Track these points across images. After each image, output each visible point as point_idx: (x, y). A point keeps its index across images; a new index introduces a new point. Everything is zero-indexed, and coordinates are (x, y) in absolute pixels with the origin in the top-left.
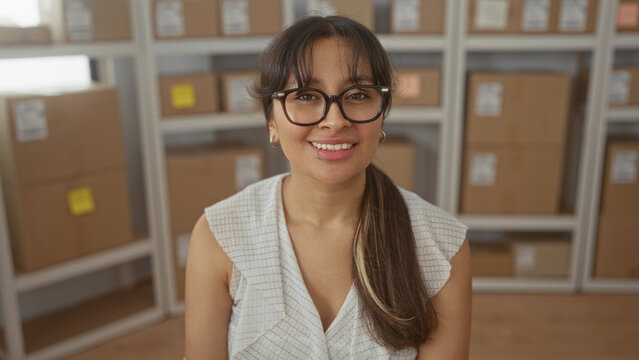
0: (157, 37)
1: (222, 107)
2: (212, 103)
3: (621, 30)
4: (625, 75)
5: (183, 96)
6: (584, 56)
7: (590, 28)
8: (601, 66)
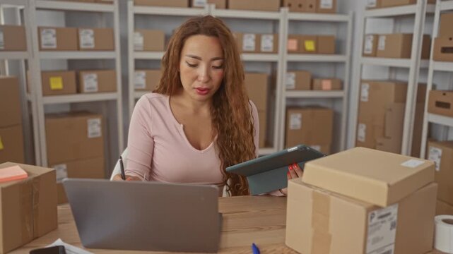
0: (41, 49)
1: (79, 90)
2: (74, 88)
3: (290, 52)
4: (293, 75)
5: (56, 83)
6: (274, 64)
7: (275, 51)
8: (282, 70)
